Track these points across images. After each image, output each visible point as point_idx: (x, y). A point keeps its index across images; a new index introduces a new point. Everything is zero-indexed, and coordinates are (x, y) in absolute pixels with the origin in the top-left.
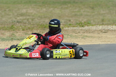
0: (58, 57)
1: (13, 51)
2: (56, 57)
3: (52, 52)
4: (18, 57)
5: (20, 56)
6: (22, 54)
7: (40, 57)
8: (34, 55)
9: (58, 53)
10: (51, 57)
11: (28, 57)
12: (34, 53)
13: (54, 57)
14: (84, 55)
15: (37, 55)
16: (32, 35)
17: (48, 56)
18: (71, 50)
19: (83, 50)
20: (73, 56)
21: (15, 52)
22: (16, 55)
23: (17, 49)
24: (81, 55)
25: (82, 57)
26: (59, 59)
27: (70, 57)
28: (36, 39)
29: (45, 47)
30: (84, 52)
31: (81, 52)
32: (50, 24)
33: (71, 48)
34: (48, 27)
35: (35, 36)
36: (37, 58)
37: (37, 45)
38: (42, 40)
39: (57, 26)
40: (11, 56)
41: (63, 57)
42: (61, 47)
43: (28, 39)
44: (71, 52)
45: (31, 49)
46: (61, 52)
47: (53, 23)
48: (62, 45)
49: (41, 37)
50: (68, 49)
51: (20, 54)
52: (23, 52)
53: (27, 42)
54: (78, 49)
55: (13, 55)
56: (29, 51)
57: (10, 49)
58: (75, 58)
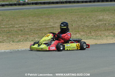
0: (68, 50)
1: (36, 46)
2: (67, 49)
3: (64, 46)
4: (40, 50)
5: (42, 49)
6: (43, 48)
7: (56, 49)
8: (52, 48)
9: (68, 46)
10: (64, 49)
11: (48, 50)
12: (52, 47)
13: (66, 49)
14: (87, 47)
15: (54, 48)
16: (49, 34)
17: (61, 49)
18: (78, 44)
19: (86, 44)
20: (79, 48)
21: (38, 46)
22: (39, 49)
23: (39, 44)
24: (85, 47)
25: (85, 48)
26: (69, 50)
27: (77, 49)
28: (52, 37)
29: (59, 43)
30: (87, 45)
31: (84, 45)
32: (61, 26)
33: (77, 43)
34: (60, 28)
35: (51, 34)
36: (54, 50)
37: (53, 41)
38: (56, 37)
39: (66, 27)
40: (35, 49)
41: (72, 49)
42: (70, 42)
43: (46, 37)
44: (78, 45)
45: (49, 44)
46: (70, 45)
47: (63, 25)
48: (71, 41)
49: (55, 35)
50: (75, 43)
51: (41, 48)
52: (43, 46)
53: (46, 39)
54: (82, 43)
55: (37, 49)
56: (48, 46)
57: (34, 45)
58: (80, 49)
